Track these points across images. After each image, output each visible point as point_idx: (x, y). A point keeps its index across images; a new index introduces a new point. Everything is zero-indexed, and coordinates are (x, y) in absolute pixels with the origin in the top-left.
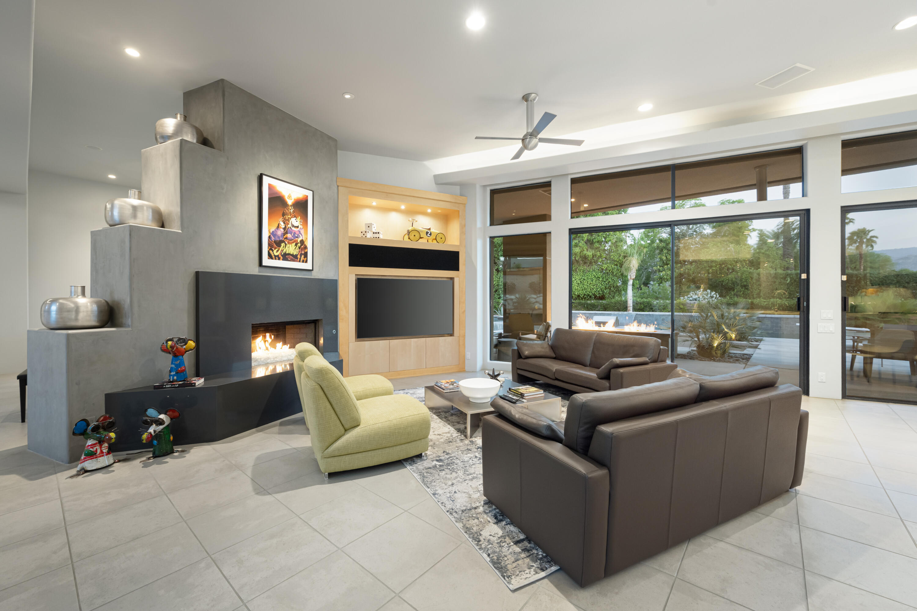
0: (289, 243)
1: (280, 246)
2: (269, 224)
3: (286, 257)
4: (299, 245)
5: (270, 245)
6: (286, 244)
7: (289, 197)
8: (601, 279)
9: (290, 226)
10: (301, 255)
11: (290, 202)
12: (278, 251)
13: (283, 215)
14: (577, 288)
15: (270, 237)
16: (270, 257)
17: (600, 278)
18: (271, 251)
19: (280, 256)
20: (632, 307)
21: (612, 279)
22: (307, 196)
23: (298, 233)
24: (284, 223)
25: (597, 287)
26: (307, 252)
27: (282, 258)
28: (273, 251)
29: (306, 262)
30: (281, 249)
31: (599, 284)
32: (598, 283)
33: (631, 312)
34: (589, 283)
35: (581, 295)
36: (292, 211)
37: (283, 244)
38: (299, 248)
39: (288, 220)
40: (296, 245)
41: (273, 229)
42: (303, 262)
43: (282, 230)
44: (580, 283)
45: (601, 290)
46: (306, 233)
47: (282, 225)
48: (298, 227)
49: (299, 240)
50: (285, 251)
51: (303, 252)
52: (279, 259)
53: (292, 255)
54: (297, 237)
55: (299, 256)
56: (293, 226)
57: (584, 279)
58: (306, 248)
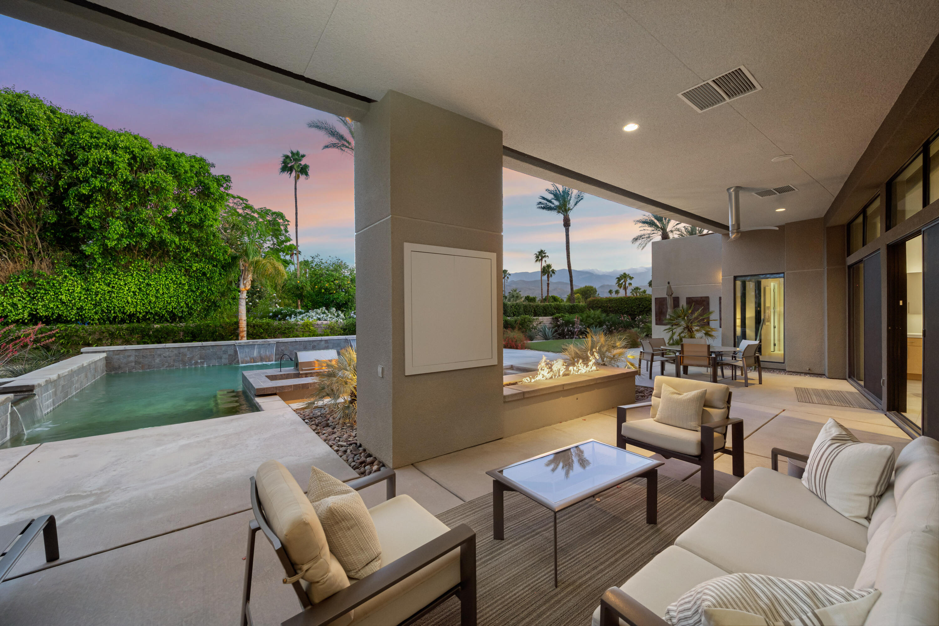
20: (246, 332)
21: (207, 288)
25: (177, 299)
31: (181, 296)
33: (244, 341)
34: (161, 292)
35: (140, 313)
45: (187, 305)
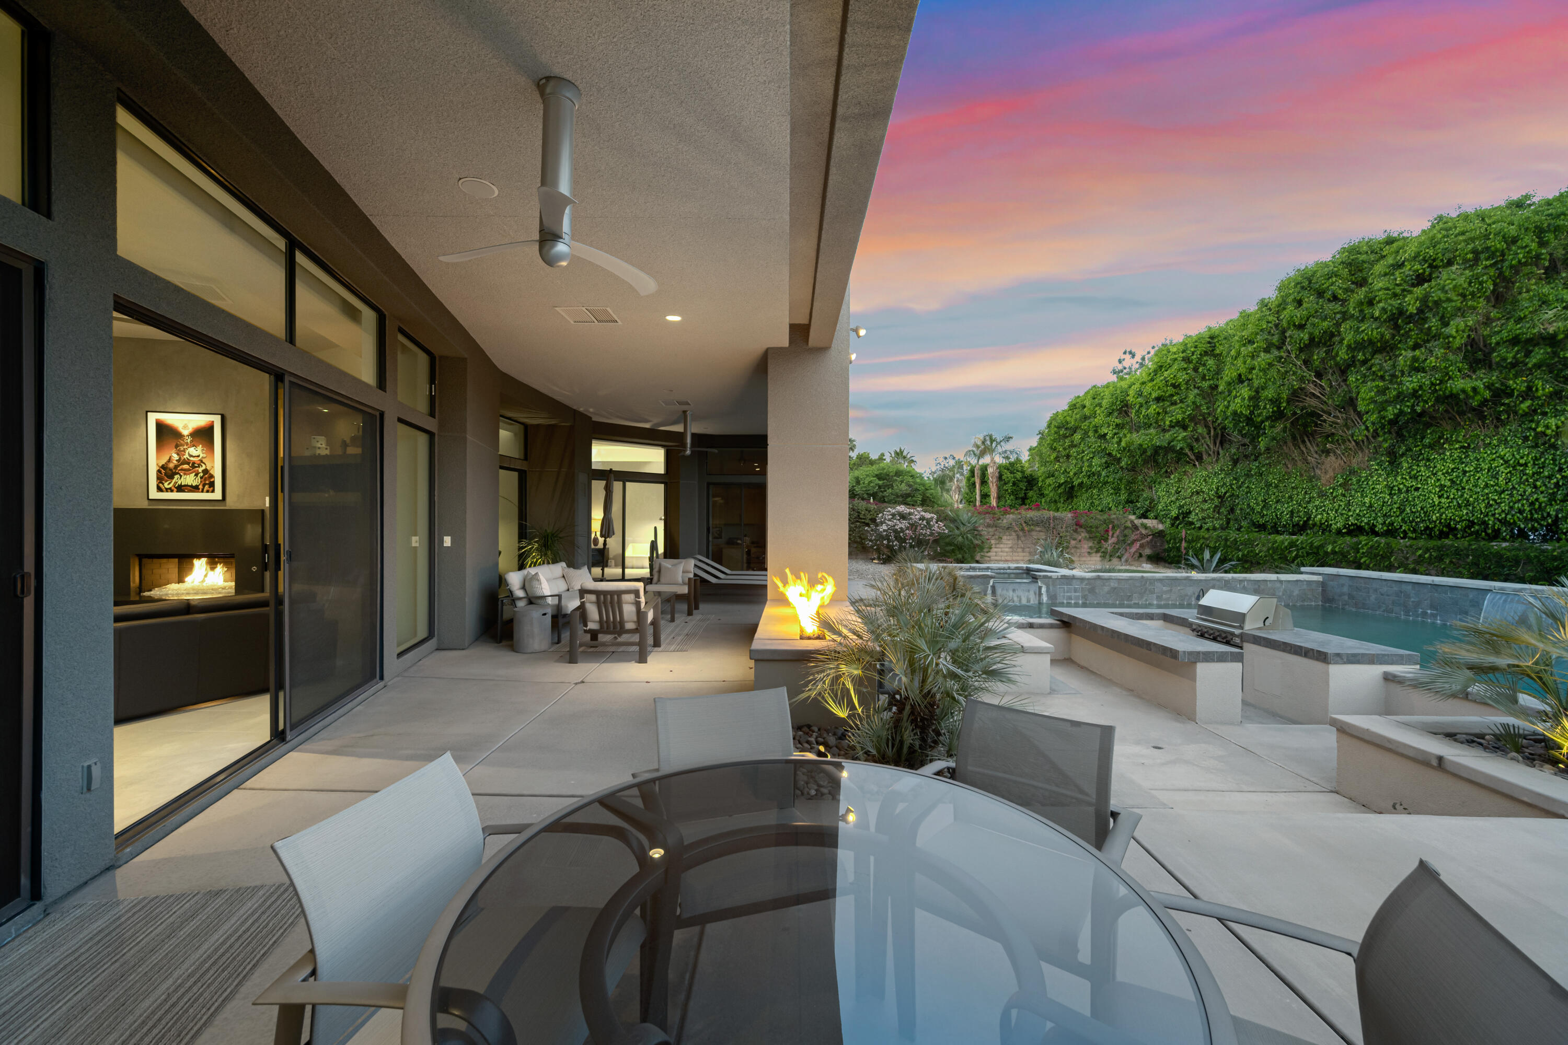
0: (185, 474)
1: (173, 478)
2: (158, 458)
3: (180, 489)
4: (202, 474)
5: (160, 479)
6: (181, 476)
7: (185, 427)
8: (1529, 471)
9: (186, 456)
10: (204, 486)
11: (186, 432)
12: (169, 484)
13: (177, 446)
14: (1436, 500)
15: (159, 471)
16: (159, 489)
17: (1526, 465)
18: (161, 485)
19: (173, 488)
22: (213, 422)
23: (199, 462)
24: (178, 454)
25: (1511, 495)
26: (214, 482)
27: (175, 490)
28: (163, 484)
29: (213, 491)
30: (174, 481)
32: (1520, 483)
36: (189, 441)
37: (176, 477)
38: (201, 478)
39: (184, 451)
40: (196, 475)
41: (163, 461)
42: (208, 491)
43: (175, 462)
44: (1448, 484)
46: (213, 461)
47: (175, 457)
48: (199, 456)
49: (200, 470)
50: (179, 483)
51: (207, 482)
52: (172, 491)
53: (192, 486)
54: (199, 467)
55: (201, 487)
56: (191, 456)
57: (1465, 472)
58: (212, 476)
